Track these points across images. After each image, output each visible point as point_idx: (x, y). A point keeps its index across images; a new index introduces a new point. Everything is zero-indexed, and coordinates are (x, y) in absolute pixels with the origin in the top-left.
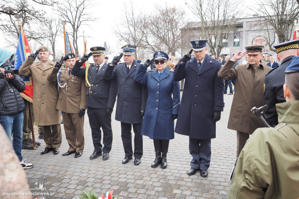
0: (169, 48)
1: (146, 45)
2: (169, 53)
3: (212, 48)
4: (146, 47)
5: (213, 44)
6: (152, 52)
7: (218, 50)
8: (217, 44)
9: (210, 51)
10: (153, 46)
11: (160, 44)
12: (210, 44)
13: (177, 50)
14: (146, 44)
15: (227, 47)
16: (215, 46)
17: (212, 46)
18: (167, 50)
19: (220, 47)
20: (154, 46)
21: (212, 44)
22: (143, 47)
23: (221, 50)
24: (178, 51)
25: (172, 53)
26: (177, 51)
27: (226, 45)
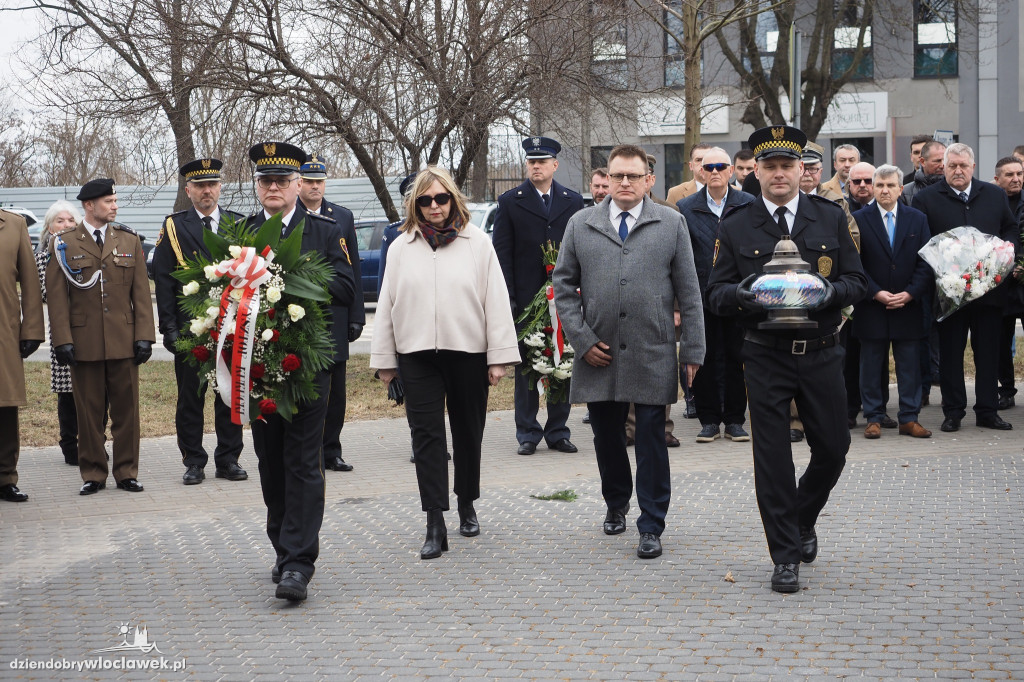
0: (446, 95)
1: (269, 73)
2: (449, 129)
3: (757, 91)
4: (275, 91)
5: (767, 64)
6: (320, 127)
7: (806, 104)
8: (797, 62)
9: (747, 113)
10: (321, 83)
11: (377, 65)
12: (747, 63)
13: (506, 113)
14: (273, 64)
15: (869, 86)
16: (781, 74)
17: (760, 73)
18: (432, 111)
19: (822, 88)
20: (329, 78)
21: (756, 64)
22: (249, 85)
23: (830, 110)
24: (513, 117)
25: (467, 130)
26: (509, 121)
27: (859, 68)
